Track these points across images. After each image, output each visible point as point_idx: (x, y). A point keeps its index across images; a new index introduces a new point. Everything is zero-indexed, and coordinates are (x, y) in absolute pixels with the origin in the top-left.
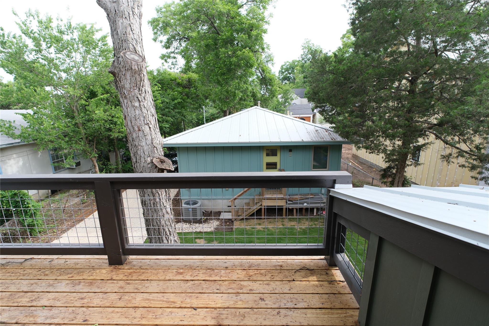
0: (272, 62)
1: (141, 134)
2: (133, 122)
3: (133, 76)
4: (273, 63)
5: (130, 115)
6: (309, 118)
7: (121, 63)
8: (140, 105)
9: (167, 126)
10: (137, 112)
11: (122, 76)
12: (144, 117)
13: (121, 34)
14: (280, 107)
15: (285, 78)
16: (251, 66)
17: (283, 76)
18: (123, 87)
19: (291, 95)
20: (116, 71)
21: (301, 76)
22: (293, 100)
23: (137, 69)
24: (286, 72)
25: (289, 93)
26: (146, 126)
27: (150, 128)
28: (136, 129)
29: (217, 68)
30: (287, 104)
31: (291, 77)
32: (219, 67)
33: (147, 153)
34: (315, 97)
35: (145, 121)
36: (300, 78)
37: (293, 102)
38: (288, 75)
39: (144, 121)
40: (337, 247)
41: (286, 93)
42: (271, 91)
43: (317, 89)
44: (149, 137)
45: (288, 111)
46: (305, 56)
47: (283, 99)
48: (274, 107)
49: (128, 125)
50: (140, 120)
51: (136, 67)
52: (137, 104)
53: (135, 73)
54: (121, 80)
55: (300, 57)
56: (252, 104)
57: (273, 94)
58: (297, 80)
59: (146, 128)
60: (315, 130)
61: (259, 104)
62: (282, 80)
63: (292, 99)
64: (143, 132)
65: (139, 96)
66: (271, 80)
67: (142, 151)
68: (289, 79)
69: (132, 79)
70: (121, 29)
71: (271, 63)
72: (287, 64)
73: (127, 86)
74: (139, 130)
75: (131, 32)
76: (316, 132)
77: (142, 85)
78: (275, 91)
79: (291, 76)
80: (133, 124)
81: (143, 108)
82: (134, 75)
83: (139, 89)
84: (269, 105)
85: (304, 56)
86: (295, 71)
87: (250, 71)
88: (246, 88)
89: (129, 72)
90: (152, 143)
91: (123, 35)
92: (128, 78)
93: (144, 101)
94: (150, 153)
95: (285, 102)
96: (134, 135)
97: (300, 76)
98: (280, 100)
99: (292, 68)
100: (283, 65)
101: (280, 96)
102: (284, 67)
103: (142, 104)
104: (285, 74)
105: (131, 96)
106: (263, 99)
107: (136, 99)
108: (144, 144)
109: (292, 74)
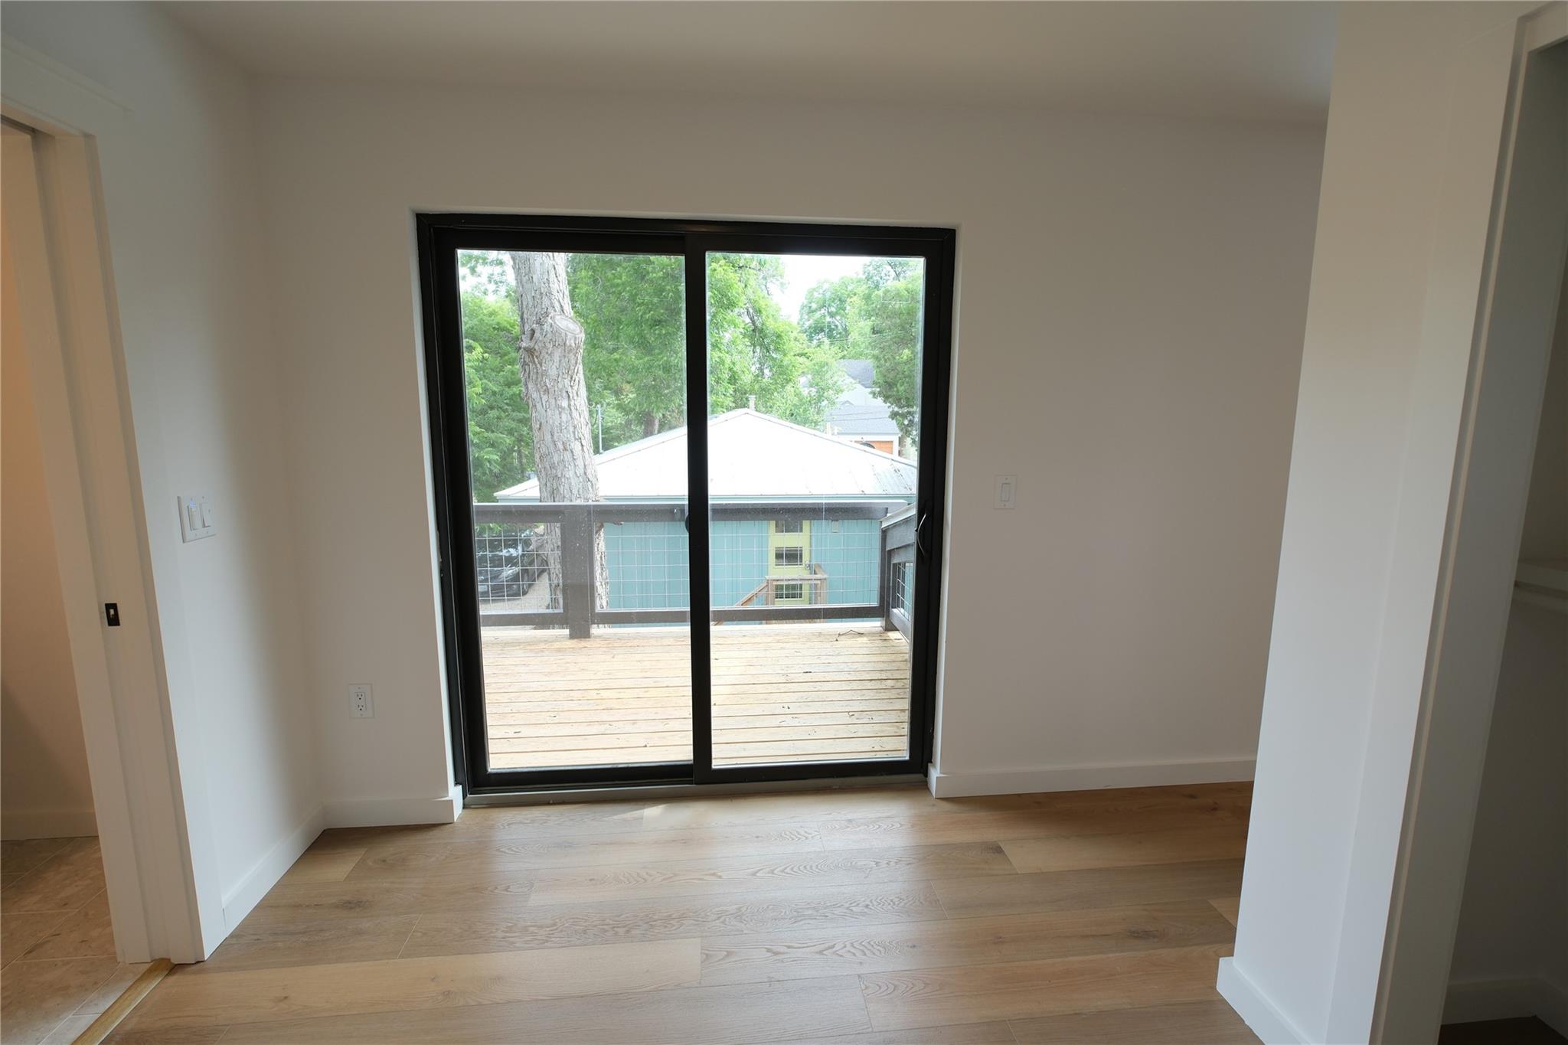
0: (781, 280)
1: (567, 456)
2: (556, 435)
3: (565, 356)
4: (782, 284)
5: (551, 422)
6: (888, 445)
7: (548, 335)
8: (569, 405)
9: (496, 457)
10: (564, 416)
11: (547, 356)
12: (575, 427)
13: (539, 283)
14: (805, 411)
15: (818, 329)
16: (731, 305)
17: (811, 321)
18: (545, 374)
19: (835, 379)
20: (536, 347)
21: (866, 325)
22: (842, 391)
23: (573, 345)
24: (823, 311)
25: (830, 373)
26: (576, 442)
27: (582, 445)
28: (561, 447)
29: (639, 305)
30: (826, 402)
31: (836, 326)
32: (647, 304)
33: (575, 491)
34: (890, 393)
35: (576, 433)
36: (860, 329)
37: (843, 397)
38: (828, 319)
39: (574, 433)
40: (894, 599)
41: (820, 370)
42: (780, 366)
43: (892, 375)
44: (580, 463)
45: (828, 424)
46: (875, 269)
47: (814, 390)
48: (788, 412)
49: (544, 440)
50: (568, 432)
51: (572, 342)
52: (565, 404)
53: (570, 351)
54: (544, 361)
55: (861, 272)
56: (729, 402)
57: (783, 375)
58: (854, 336)
59: (576, 446)
60: (892, 470)
61: (752, 403)
62: (811, 333)
63: (839, 391)
64: (572, 452)
65: (570, 390)
66: (779, 336)
67: (567, 486)
68: (831, 330)
69: (563, 361)
70: (539, 273)
71: (778, 283)
72: (826, 286)
73: (553, 372)
74: (565, 449)
75: (556, 280)
76: (895, 475)
77: (576, 371)
78: (790, 368)
79: (837, 323)
80: (555, 437)
81: (574, 411)
82: (567, 355)
83: (571, 378)
84: (774, 404)
85: (871, 268)
86: (848, 308)
87: (728, 318)
88: (718, 360)
89: (560, 350)
90: (585, 473)
91: (543, 285)
92: (556, 358)
93: (575, 398)
94: (581, 491)
95: (820, 398)
96: (556, 459)
97: (862, 324)
98: (805, 392)
99: (840, 300)
100: (814, 290)
101: (803, 380)
102: (816, 294)
103: (572, 403)
104: (817, 315)
105: (556, 389)
106: (757, 387)
107: (565, 394)
108: (571, 474)
109: (838, 318)
